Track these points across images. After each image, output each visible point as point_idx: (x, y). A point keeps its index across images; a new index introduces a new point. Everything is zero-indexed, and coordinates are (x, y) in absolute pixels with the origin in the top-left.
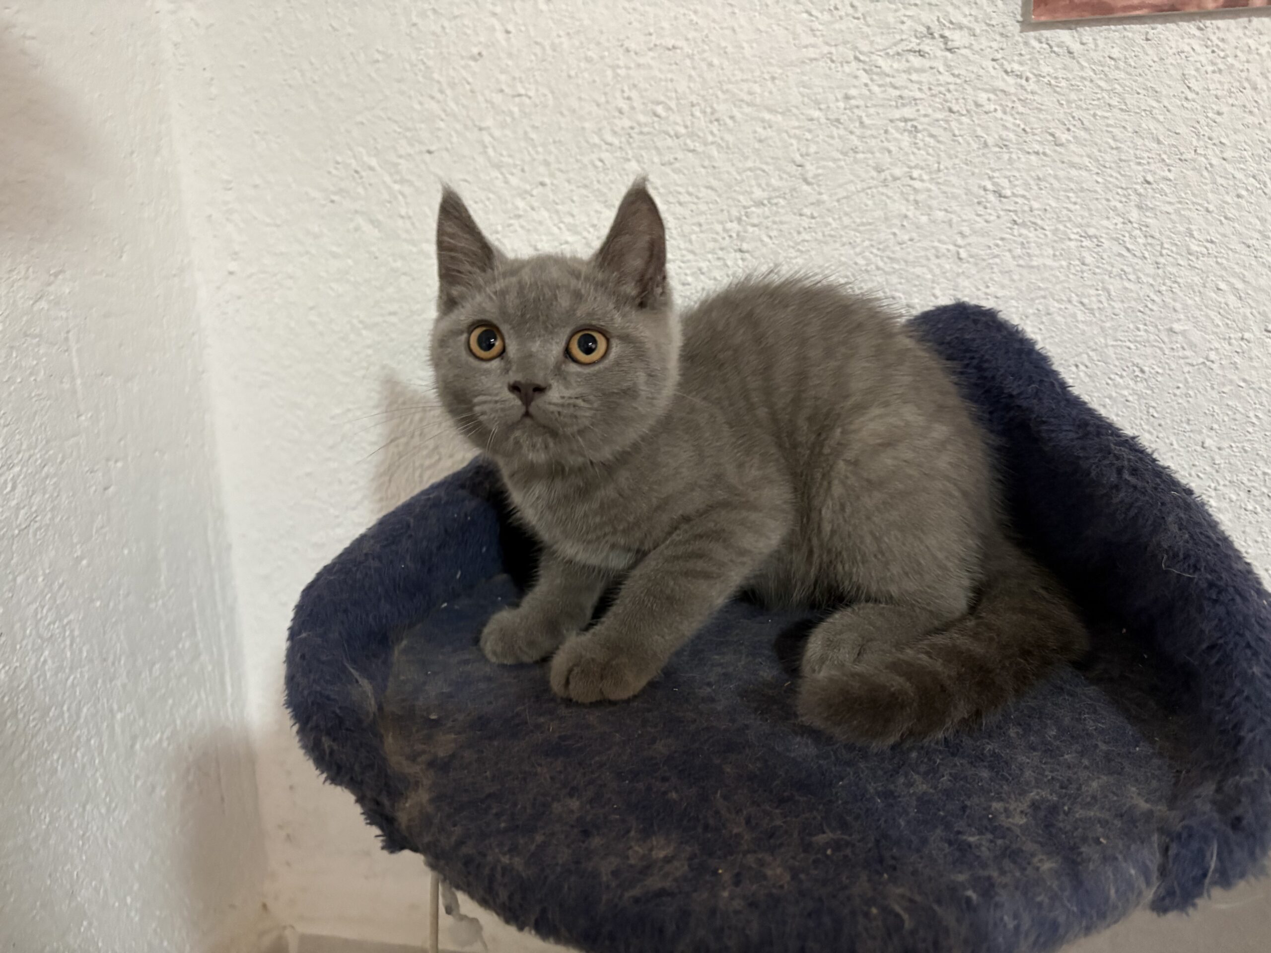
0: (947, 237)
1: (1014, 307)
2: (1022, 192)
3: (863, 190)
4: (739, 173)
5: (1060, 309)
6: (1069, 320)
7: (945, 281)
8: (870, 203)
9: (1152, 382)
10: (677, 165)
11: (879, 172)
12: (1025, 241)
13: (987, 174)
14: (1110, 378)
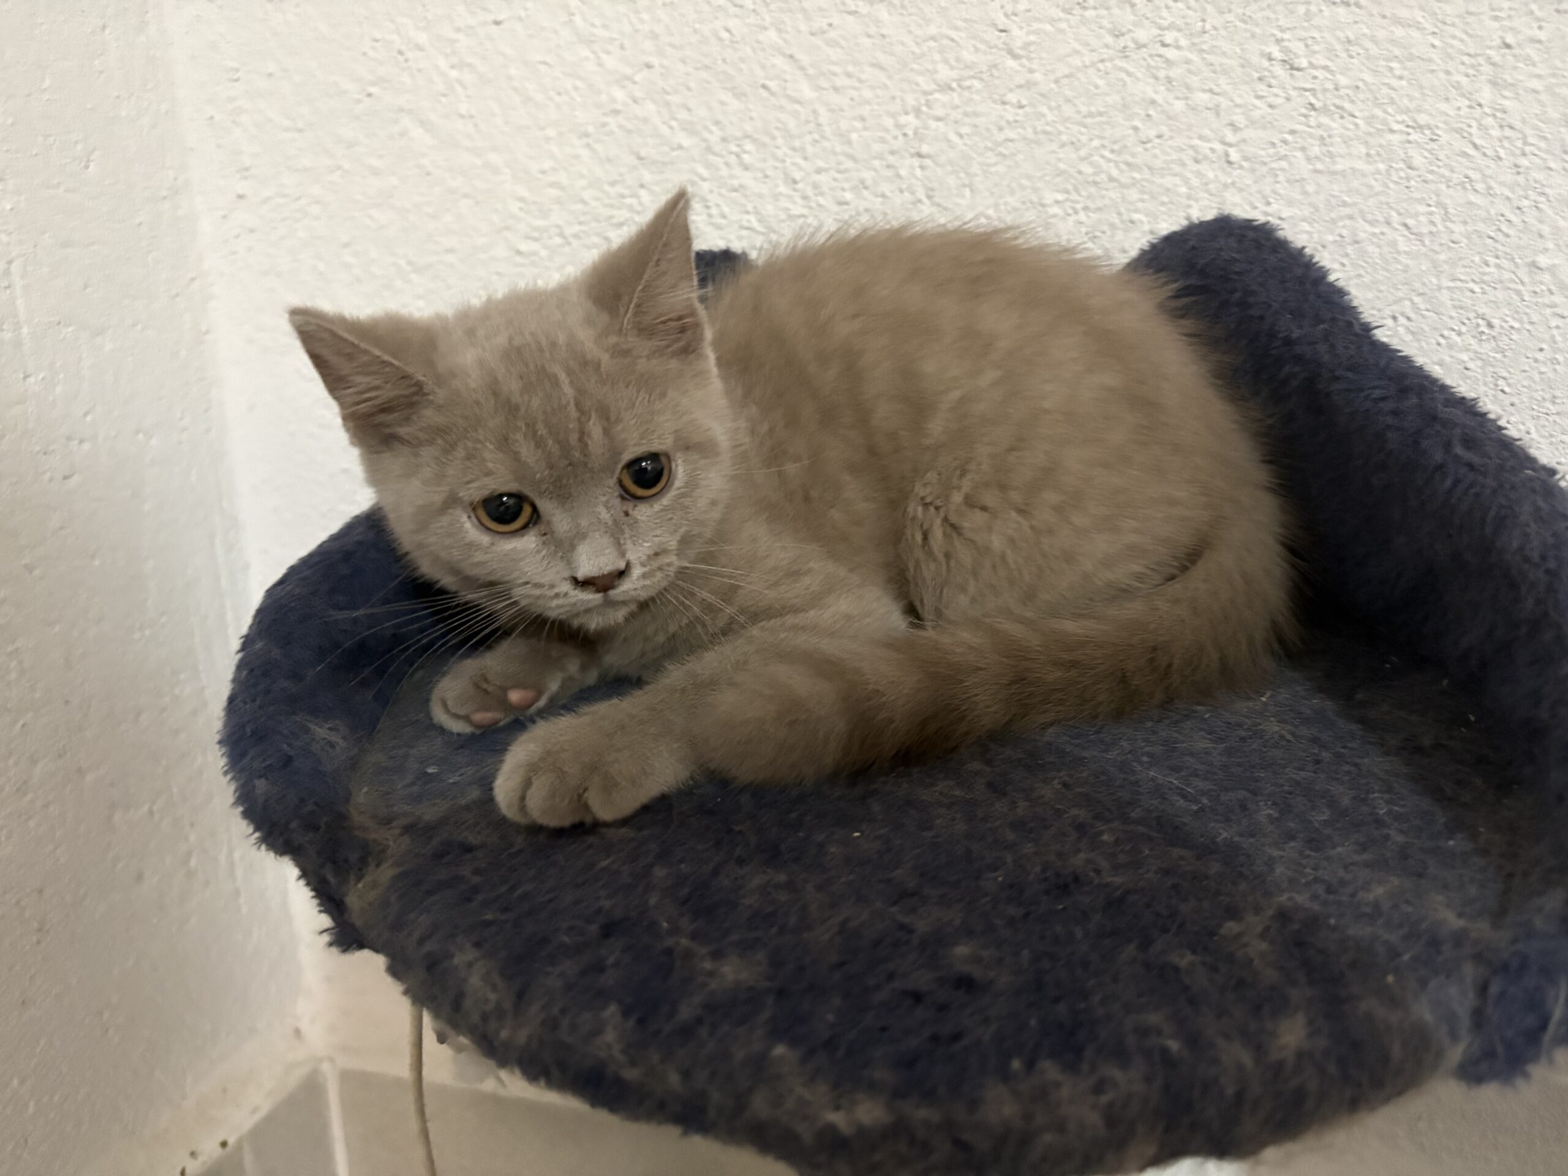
0: (1212, 130)
1: (1307, 232)
2: (1323, 62)
3: (1093, 64)
4: (917, 44)
5: (1374, 234)
6: (1386, 249)
7: (1206, 196)
8: (1101, 82)
9: (1504, 342)
10: (832, 34)
11: (1117, 36)
12: (1325, 135)
13: (1273, 35)
14: (1442, 336)
